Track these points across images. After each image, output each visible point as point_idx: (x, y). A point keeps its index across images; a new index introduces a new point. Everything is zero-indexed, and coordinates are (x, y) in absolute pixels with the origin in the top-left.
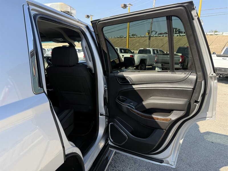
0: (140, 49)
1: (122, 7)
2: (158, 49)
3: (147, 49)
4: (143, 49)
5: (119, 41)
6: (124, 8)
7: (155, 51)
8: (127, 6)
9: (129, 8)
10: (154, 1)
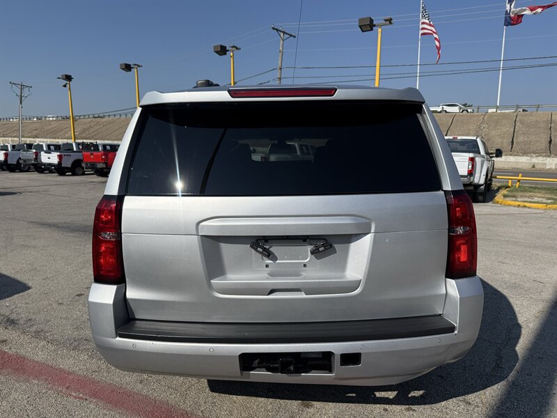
1: (215, 52)
6: (222, 53)
7: (304, 148)
8: (228, 51)
9: (232, 54)
10: (281, 42)
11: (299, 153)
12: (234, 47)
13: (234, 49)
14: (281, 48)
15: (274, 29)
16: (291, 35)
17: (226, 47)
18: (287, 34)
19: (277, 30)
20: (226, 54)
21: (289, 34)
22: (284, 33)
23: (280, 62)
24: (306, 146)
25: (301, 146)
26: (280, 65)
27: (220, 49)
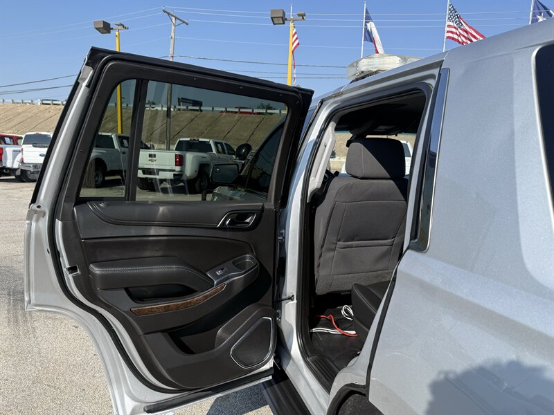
0: (181, 139)
1: (96, 28)
2: (223, 142)
3: (200, 140)
4: (188, 139)
5: (51, 114)
6: (105, 31)
7: (219, 145)
8: (112, 29)
9: (117, 33)
10: (173, 27)
11: (214, 151)
12: (121, 25)
13: (121, 27)
14: (173, 35)
15: (164, 11)
16: (184, 22)
17: (109, 25)
18: (178, 19)
19: (169, 14)
20: (109, 32)
21: (181, 20)
22: (176, 18)
23: (171, 49)
25: (216, 144)
26: (171, 53)
27: (102, 26)
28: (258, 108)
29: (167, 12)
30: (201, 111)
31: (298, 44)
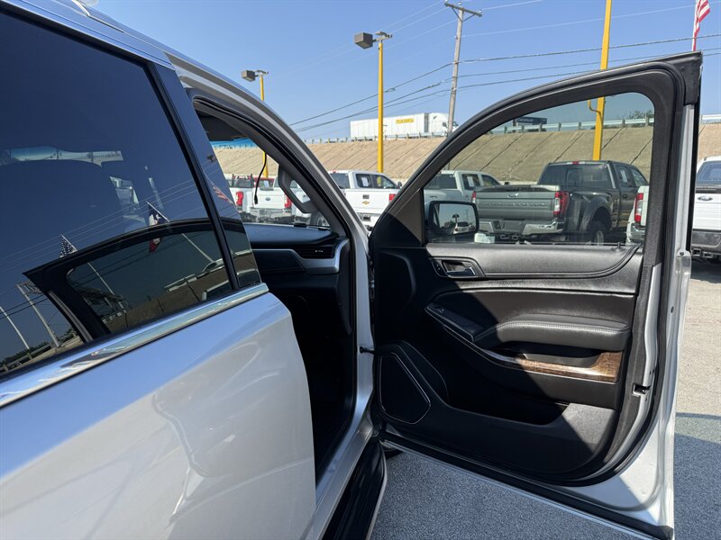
1: (357, 43)
3: (443, 173)
6: (366, 45)
8: (375, 41)
9: (380, 45)
10: (459, 24)
12: (382, 34)
13: (384, 37)
14: (458, 34)
15: (447, 5)
16: (475, 14)
17: (371, 36)
18: (466, 11)
19: (453, 7)
20: (371, 46)
21: (471, 12)
22: (463, 10)
23: (456, 54)
24: (475, 176)
26: (456, 59)
27: (362, 40)
28: (631, 118)
29: (450, 6)
30: (544, 130)
31: (708, 11)
